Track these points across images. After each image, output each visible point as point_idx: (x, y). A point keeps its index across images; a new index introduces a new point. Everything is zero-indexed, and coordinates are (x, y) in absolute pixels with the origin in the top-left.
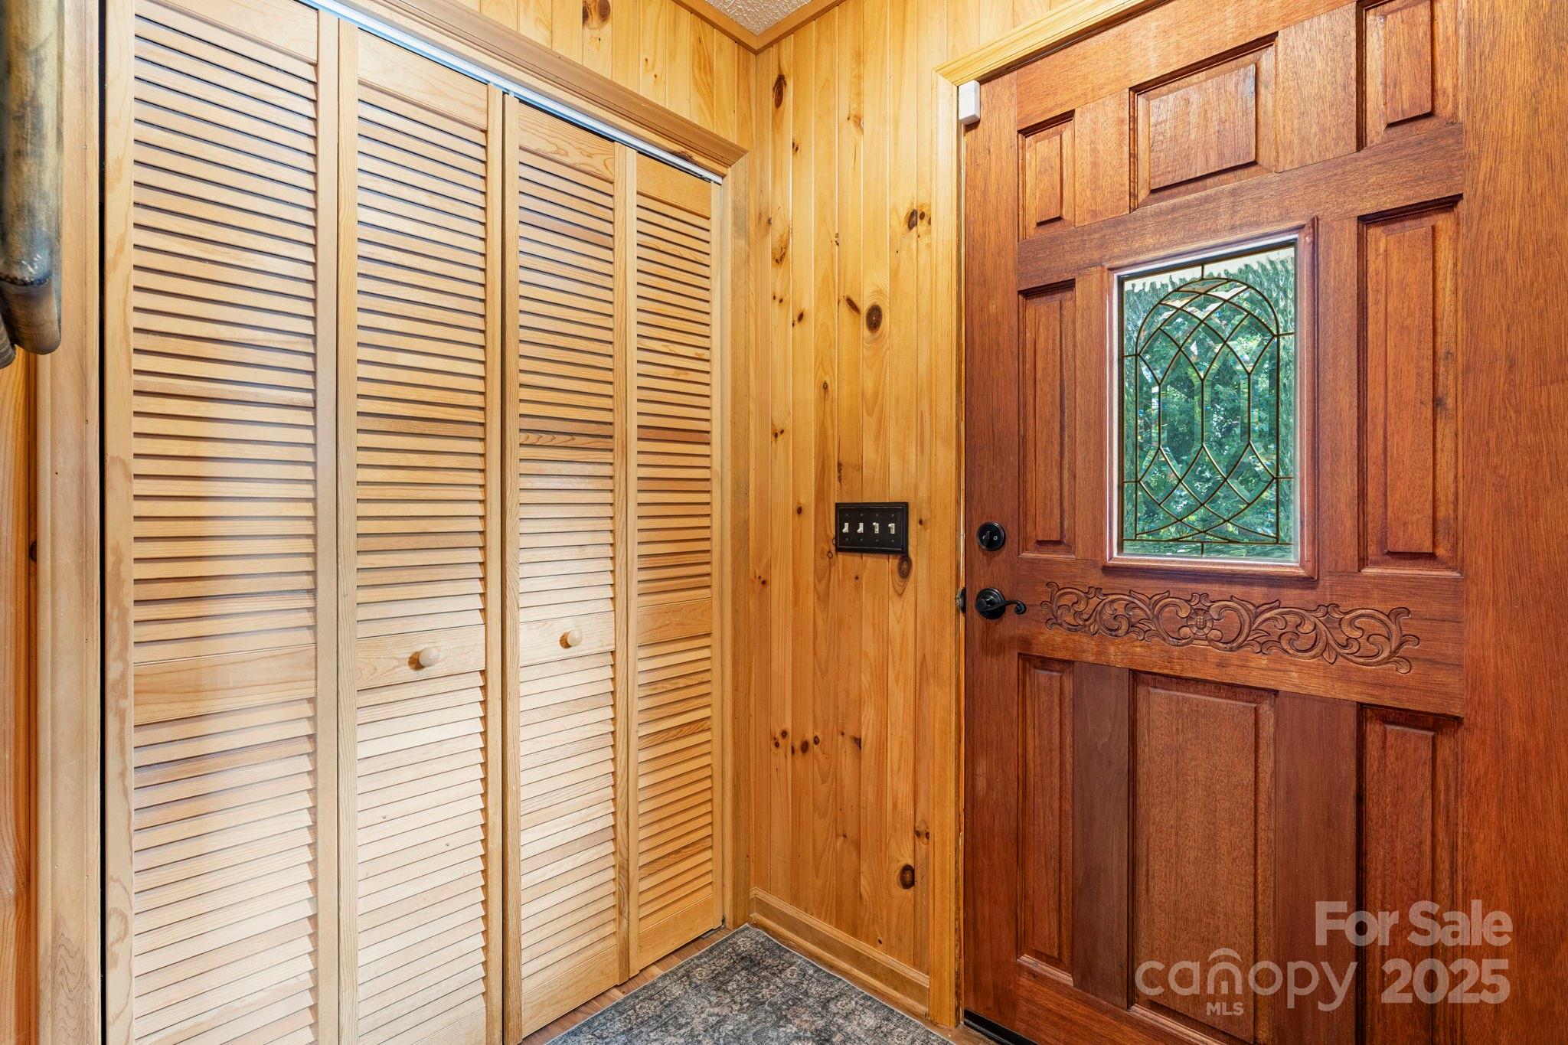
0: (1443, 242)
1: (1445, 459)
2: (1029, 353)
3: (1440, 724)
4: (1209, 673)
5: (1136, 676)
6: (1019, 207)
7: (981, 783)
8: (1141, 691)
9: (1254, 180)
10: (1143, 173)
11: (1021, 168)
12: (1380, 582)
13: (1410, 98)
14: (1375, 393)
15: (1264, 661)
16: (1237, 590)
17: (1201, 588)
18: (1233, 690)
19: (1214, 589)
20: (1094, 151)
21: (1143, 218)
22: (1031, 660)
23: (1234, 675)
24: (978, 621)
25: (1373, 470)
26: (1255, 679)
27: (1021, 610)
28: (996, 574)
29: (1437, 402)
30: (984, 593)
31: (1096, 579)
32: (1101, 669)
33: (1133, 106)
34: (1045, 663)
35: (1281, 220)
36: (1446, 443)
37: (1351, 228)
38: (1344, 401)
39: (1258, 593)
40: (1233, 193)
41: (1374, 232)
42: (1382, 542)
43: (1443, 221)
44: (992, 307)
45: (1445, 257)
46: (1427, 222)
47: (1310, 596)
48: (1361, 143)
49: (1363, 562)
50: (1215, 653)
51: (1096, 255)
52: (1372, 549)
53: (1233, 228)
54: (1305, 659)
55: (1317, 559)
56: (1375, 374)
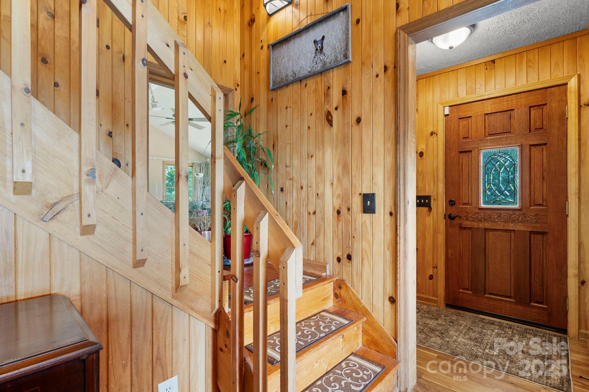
0: (544, 150)
1: (544, 188)
2: (461, 164)
3: (543, 233)
4: (501, 228)
5: (486, 229)
6: (458, 134)
7: (450, 255)
8: (487, 233)
9: (510, 135)
10: (487, 130)
11: (459, 126)
12: (533, 209)
13: (538, 124)
14: (532, 176)
15: (512, 225)
16: (507, 212)
17: (500, 212)
18: (506, 231)
19: (502, 212)
20: (476, 125)
21: (487, 140)
22: (462, 228)
23: (506, 228)
24: (449, 220)
25: (532, 190)
26: (511, 228)
27: (460, 217)
28: (453, 211)
29: (543, 178)
30: (451, 214)
31: (477, 211)
32: (478, 229)
33: (485, 117)
34: (465, 228)
35: (515, 144)
36: (545, 185)
37: (528, 148)
38: (527, 178)
39: (511, 212)
40: (506, 137)
41: (532, 147)
42: (534, 202)
43: (544, 147)
44: (452, 154)
45: (545, 153)
46: (542, 147)
47: (521, 212)
48: (530, 131)
49: (530, 206)
50: (502, 224)
51: (477, 146)
52: (532, 204)
53: (506, 144)
54: (520, 224)
55: (522, 206)
56: (532, 173)
